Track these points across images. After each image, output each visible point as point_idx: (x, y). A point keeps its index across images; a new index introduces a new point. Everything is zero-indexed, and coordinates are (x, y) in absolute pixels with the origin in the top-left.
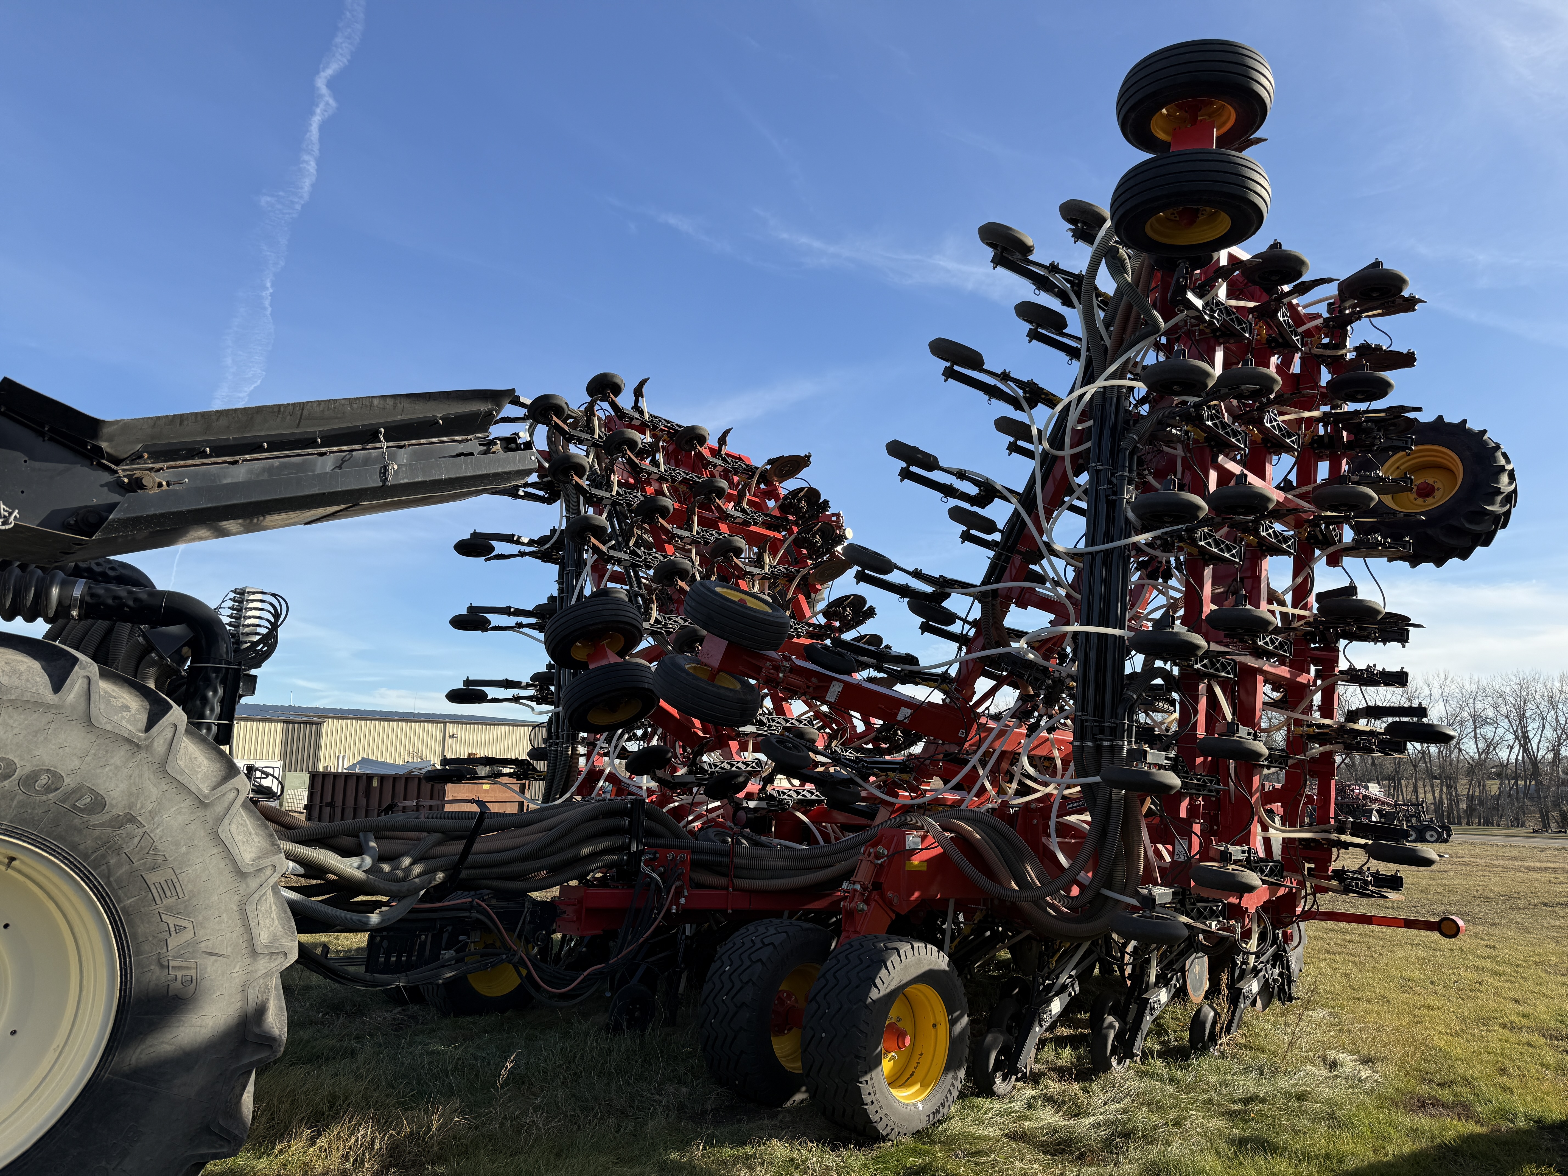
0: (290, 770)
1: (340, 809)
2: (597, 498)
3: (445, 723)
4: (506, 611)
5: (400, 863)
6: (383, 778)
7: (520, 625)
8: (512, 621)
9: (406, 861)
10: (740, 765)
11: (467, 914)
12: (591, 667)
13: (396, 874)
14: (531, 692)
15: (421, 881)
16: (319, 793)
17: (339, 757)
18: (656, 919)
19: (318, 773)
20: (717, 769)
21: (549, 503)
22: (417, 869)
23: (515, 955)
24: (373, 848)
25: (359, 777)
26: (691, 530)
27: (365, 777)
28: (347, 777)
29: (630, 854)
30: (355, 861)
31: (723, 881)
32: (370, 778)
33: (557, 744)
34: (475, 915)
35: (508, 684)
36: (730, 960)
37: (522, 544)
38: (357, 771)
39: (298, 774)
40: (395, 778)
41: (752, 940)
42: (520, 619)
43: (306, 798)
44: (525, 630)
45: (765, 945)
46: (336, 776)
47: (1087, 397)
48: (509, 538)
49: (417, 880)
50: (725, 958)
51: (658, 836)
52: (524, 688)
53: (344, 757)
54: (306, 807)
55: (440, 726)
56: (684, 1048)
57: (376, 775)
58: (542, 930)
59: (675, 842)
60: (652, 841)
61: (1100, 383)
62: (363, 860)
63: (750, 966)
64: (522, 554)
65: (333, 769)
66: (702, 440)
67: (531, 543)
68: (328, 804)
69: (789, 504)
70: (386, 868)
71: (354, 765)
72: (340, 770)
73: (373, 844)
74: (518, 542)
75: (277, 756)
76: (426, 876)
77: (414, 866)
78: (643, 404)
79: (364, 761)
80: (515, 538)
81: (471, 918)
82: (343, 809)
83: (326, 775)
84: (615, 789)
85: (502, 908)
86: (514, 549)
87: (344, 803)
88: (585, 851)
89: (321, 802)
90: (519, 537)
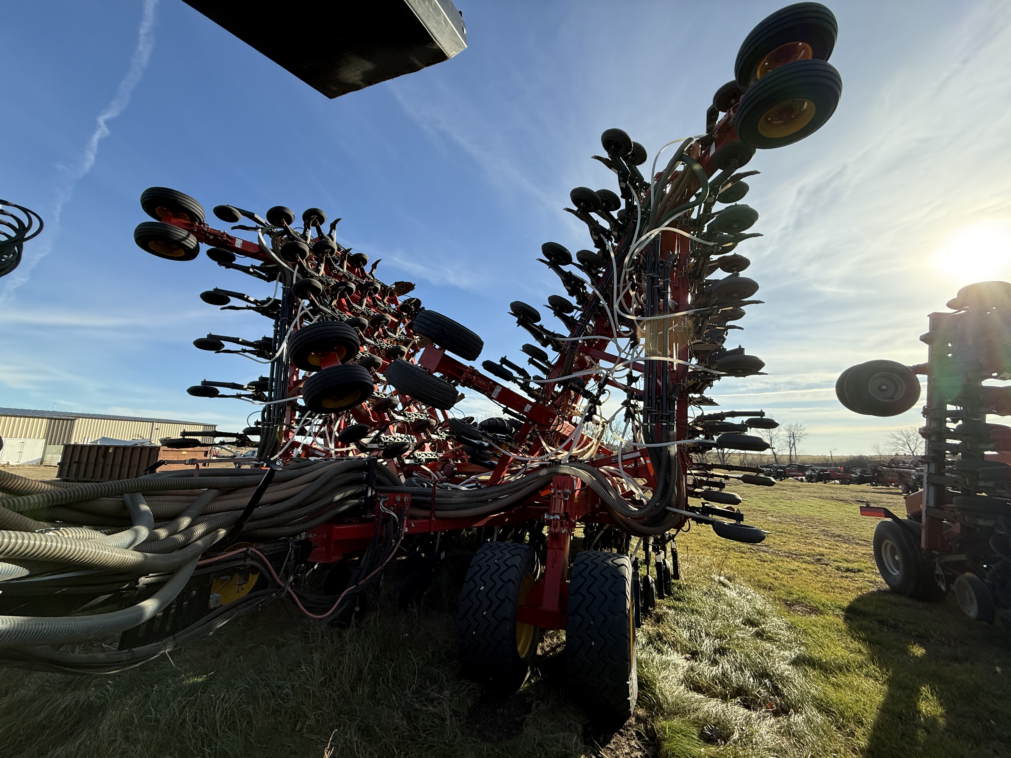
0: (50, 444)
1: (84, 465)
2: (310, 275)
3: (153, 422)
4: (235, 341)
5: (178, 525)
6: (116, 448)
7: (244, 351)
8: (239, 347)
9: (185, 522)
10: (399, 438)
11: (242, 563)
12: (323, 369)
13: (175, 540)
14: (250, 392)
15: (204, 543)
16: (70, 456)
17: (85, 438)
18: (395, 546)
19: (70, 445)
20: (388, 441)
21: (268, 281)
22: (200, 530)
23: (283, 591)
24: (146, 512)
25: (99, 447)
26: (361, 307)
27: (104, 447)
28: (91, 447)
29: (367, 499)
30: (125, 536)
31: (426, 513)
32: (107, 448)
33: (269, 425)
34: (249, 562)
35: (234, 386)
36: (483, 581)
37: (250, 302)
38: (98, 443)
39: (56, 446)
40: (125, 448)
41: (496, 563)
42: (244, 347)
43: (60, 459)
44: (247, 354)
45: (509, 567)
46: (83, 447)
47: (653, 236)
48: (241, 296)
49: (199, 542)
50: (477, 578)
51: (383, 484)
52: (245, 389)
53: (88, 438)
54: (59, 464)
55: (150, 424)
56: (403, 634)
57: (112, 446)
58: (301, 564)
59: (396, 488)
60: (381, 488)
61: (662, 228)
62: (137, 532)
63: (502, 587)
64: (249, 308)
65: (80, 443)
66: (365, 262)
67: (256, 302)
68: (75, 462)
69: (405, 307)
70: (163, 533)
71: (97, 441)
72: (85, 443)
73: (145, 507)
74: (247, 300)
75: (42, 435)
76: (209, 536)
77: (196, 527)
78: (335, 234)
79: (103, 439)
80: (245, 297)
81: (245, 566)
82: (86, 465)
83: (75, 446)
84: (304, 453)
85: (271, 551)
86: (244, 304)
87: (87, 461)
88: (338, 497)
89: (71, 460)
90: (248, 297)
